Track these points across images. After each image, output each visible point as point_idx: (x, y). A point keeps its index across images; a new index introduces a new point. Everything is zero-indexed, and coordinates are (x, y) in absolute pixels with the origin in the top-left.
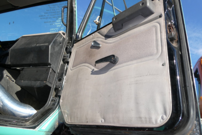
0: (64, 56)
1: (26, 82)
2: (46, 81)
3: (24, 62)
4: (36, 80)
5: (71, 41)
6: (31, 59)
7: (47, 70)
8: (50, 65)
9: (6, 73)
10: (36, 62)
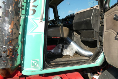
0: (101, 21)
1: (84, 38)
2: (94, 38)
3: (81, 29)
4: (89, 38)
5: (103, 10)
6: (83, 27)
7: (93, 32)
8: (94, 29)
9: (75, 33)
10: (86, 29)
